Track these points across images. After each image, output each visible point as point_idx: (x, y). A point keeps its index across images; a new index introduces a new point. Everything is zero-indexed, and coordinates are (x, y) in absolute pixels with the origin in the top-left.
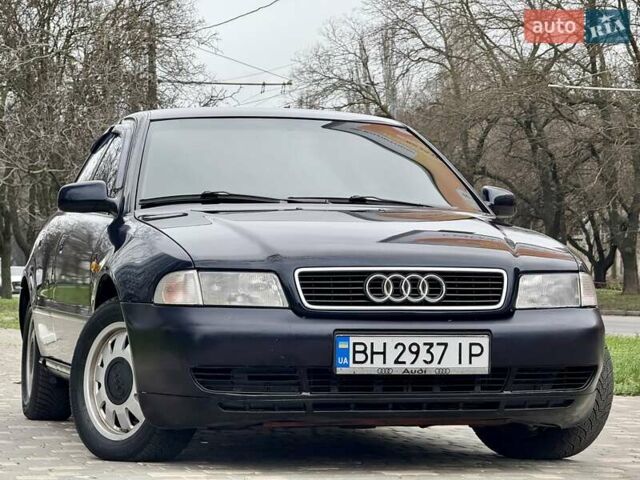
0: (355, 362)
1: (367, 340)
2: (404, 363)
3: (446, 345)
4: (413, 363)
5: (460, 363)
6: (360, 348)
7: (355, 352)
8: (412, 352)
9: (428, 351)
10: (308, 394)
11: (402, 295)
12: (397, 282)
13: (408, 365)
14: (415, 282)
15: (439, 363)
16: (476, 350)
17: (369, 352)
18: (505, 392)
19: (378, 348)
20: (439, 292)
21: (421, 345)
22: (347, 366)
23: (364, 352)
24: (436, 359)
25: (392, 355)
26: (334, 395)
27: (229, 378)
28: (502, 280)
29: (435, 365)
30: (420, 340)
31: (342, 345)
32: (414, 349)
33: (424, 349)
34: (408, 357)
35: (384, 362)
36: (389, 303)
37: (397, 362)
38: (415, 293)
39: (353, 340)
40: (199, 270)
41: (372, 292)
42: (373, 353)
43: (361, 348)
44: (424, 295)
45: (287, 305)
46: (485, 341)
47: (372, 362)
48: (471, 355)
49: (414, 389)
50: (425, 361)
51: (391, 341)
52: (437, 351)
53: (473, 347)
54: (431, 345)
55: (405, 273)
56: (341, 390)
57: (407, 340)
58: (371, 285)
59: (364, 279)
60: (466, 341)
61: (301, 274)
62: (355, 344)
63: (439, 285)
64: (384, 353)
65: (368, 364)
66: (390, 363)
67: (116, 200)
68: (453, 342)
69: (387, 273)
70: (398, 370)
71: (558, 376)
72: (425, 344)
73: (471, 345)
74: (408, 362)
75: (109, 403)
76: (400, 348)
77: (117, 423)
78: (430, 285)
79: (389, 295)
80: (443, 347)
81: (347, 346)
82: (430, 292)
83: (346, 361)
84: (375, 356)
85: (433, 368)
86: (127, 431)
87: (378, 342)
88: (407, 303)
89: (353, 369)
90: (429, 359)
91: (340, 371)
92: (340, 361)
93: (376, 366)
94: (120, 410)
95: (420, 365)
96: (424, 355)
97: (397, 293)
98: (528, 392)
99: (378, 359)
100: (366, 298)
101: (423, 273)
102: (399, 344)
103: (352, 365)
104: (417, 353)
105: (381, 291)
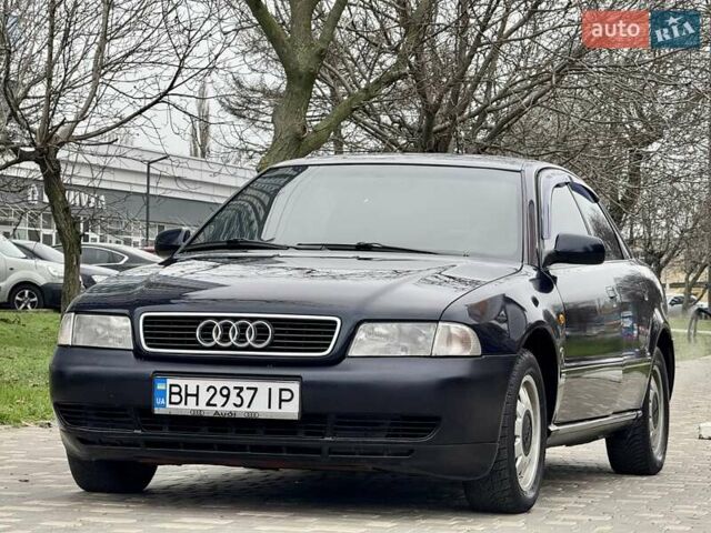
0: (171, 403)
1: (182, 382)
2: (215, 405)
3: (256, 389)
4: (223, 406)
5: (270, 407)
6: (175, 390)
7: (171, 393)
8: (223, 396)
9: (238, 395)
10: (139, 432)
11: (228, 340)
12: (226, 328)
13: (218, 408)
14: (243, 328)
15: (249, 406)
16: (286, 395)
17: (183, 394)
18: (326, 439)
19: (192, 390)
20: (265, 338)
21: (231, 389)
22: (164, 406)
23: (179, 394)
24: (246, 403)
25: (204, 396)
26: (166, 434)
27: (80, 413)
28: (335, 327)
29: (244, 408)
30: (231, 384)
31: (160, 387)
32: (225, 392)
33: (234, 393)
34: (219, 400)
35: (197, 404)
36: (216, 347)
37: (208, 404)
38: (242, 338)
39: (170, 381)
40: (76, 313)
41: (202, 336)
42: (187, 395)
44: (250, 341)
45: (132, 348)
46: (295, 387)
47: (186, 404)
48: (281, 401)
49: (237, 432)
50: (235, 405)
51: (204, 384)
52: (247, 395)
53: (283, 392)
54: (241, 389)
55: (235, 319)
56: (171, 429)
57: (219, 384)
59: (198, 324)
60: (276, 386)
61: (146, 318)
62: (171, 386)
63: (266, 330)
64: (197, 395)
65: (182, 406)
66: (202, 406)
68: (263, 386)
69: (218, 319)
70: (209, 411)
71: (392, 424)
72: (235, 388)
73: (281, 390)
74: (219, 405)
76: (212, 391)
79: (216, 340)
80: (253, 391)
81: (163, 388)
82: (257, 337)
83: (163, 402)
84: (189, 398)
85: (243, 411)
87: (192, 384)
88: (232, 348)
89: (170, 409)
90: (239, 403)
91: (157, 411)
92: (159, 401)
93: (189, 407)
95: (230, 408)
96: (234, 399)
97: (225, 338)
98: (352, 439)
99: (192, 400)
100: (197, 342)
101: (253, 320)
102: (210, 387)
103: (168, 406)
104: (228, 396)
105: (211, 336)
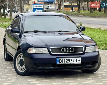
0: (60, 62)
1: (62, 59)
3: (74, 59)
5: (76, 62)
7: (60, 61)
9: (71, 60)
10: (52, 67)
11: (67, 51)
12: (66, 49)
13: (68, 63)
14: (69, 49)
16: (79, 60)
17: (62, 61)
18: (84, 66)
19: (63, 60)
20: (73, 50)
22: (58, 63)
23: (61, 61)
24: (73, 62)
25: (66, 61)
28: (83, 48)
29: (72, 62)
30: (70, 59)
31: (58, 60)
32: (69, 60)
36: (65, 53)
37: (66, 62)
38: (69, 51)
39: (59, 59)
40: (34, 47)
41: (62, 51)
42: (63, 61)
43: (61, 60)
44: (71, 51)
45: (49, 53)
46: (80, 58)
48: (78, 61)
51: (65, 59)
52: (73, 60)
54: (72, 59)
56: (57, 67)
57: (68, 59)
58: (62, 50)
59: (61, 49)
60: (77, 58)
61: (51, 48)
62: (60, 60)
63: (73, 49)
64: (64, 61)
65: (62, 63)
66: (65, 63)
67: (20, 31)
68: (75, 59)
70: (67, 63)
73: (78, 59)
75: (20, 66)
76: (67, 60)
77: (21, 69)
78: (72, 49)
79: (65, 51)
82: (72, 50)
86: (23, 71)
87: (63, 59)
94: (22, 67)
96: (71, 61)
97: (66, 51)
99: (63, 62)
100: (61, 52)
101: (70, 48)
103: (59, 63)
104: (70, 61)
105: (64, 51)
